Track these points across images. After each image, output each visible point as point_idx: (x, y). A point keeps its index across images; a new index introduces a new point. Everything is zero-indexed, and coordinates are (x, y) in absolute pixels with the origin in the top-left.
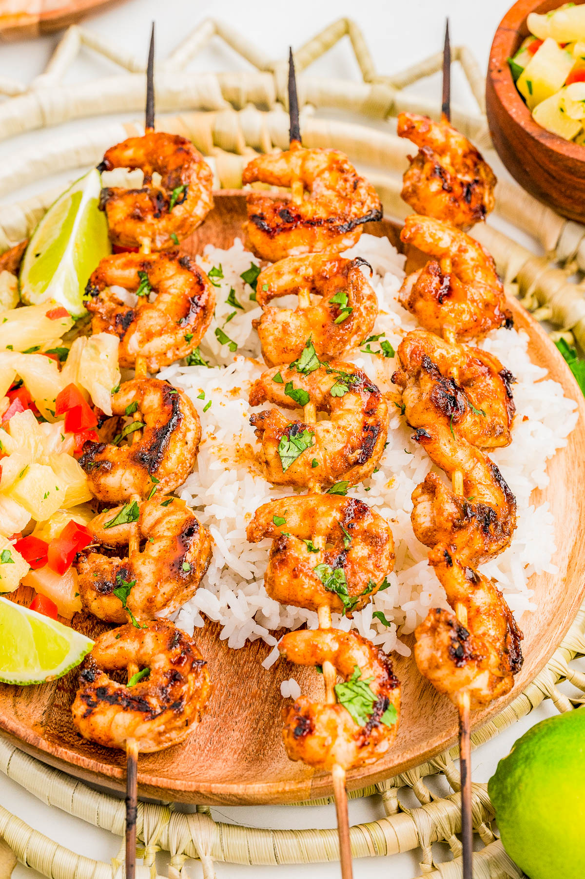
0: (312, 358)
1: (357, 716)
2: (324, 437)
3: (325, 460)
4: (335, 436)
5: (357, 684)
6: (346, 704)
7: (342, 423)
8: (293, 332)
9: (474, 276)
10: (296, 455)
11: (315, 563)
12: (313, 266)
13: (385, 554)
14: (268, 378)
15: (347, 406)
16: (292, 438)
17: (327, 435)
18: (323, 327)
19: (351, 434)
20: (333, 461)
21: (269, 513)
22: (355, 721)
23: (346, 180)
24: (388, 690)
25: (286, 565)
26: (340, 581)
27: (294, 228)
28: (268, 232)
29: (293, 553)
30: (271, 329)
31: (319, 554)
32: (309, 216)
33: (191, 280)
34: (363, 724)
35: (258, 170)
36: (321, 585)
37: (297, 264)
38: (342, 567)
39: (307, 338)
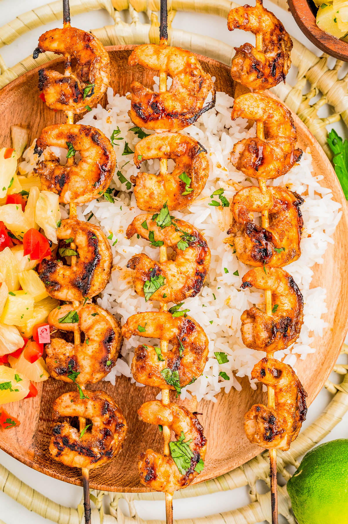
0: (167, 216)
1: (181, 468)
2: (172, 280)
3: (171, 295)
4: (178, 279)
5: (182, 445)
6: (175, 459)
7: (183, 269)
8: (156, 197)
9: (278, 133)
10: (154, 291)
11: (162, 368)
12: (170, 144)
13: (203, 359)
14: (139, 222)
15: (187, 257)
16: (152, 279)
17: (173, 279)
18: (175, 196)
19: (188, 277)
20: (176, 295)
21: (136, 323)
22: (180, 472)
23: (195, 82)
24: (199, 447)
25: (145, 370)
26: (176, 379)
27: (160, 118)
28: (143, 119)
29: (149, 362)
30: (142, 194)
31: (164, 362)
32: (170, 110)
33: (100, 152)
34: (184, 472)
35: (139, 61)
36: (165, 382)
37: (160, 142)
38: (178, 369)
39: (164, 202)
